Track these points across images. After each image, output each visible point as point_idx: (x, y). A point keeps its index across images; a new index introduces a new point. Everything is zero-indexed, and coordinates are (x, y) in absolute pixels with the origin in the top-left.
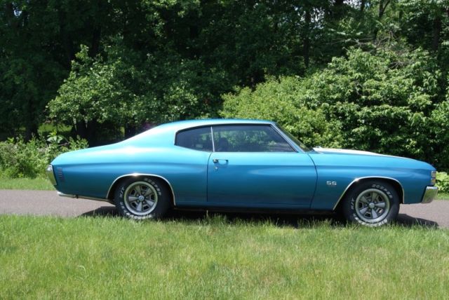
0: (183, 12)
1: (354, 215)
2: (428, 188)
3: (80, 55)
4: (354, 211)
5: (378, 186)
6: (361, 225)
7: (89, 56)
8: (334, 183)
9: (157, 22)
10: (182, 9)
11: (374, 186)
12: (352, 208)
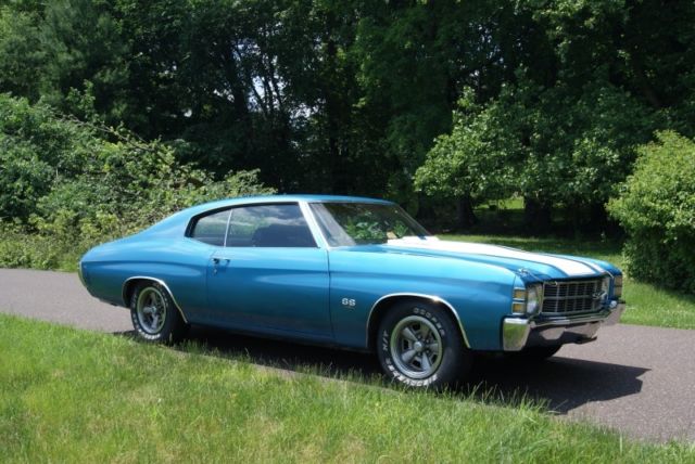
0: (592, 20)
1: (388, 361)
2: (507, 321)
3: (462, 102)
4: (388, 355)
5: (423, 312)
6: (397, 381)
7: (476, 103)
8: (352, 302)
9: (559, 40)
10: (591, 15)
11: (417, 310)
12: (385, 348)
